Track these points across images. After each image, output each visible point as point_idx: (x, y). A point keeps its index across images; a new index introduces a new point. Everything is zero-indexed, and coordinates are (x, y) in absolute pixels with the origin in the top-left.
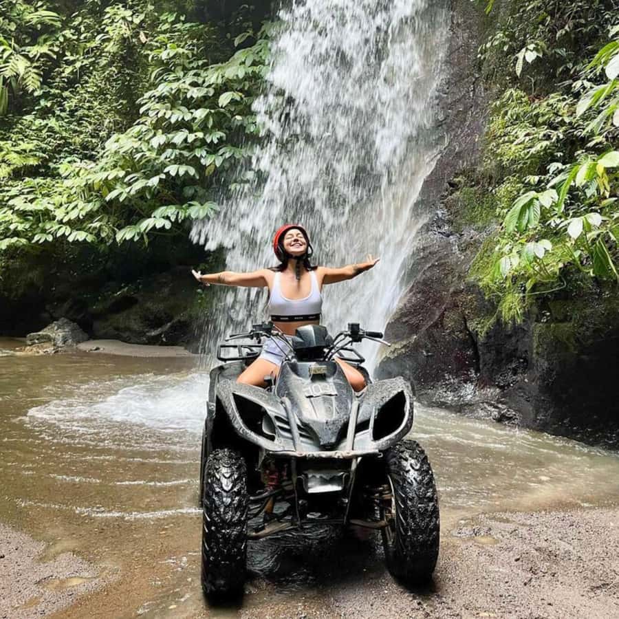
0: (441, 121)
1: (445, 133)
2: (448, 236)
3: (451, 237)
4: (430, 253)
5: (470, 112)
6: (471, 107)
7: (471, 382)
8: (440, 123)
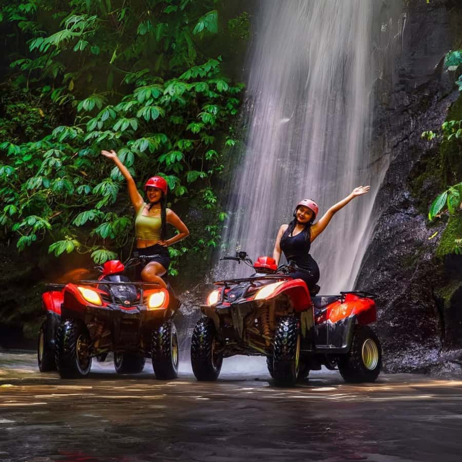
0: (407, 106)
1: (411, 118)
2: (415, 216)
3: (418, 216)
4: (397, 233)
5: (436, 97)
6: (437, 92)
7: (436, 348)
8: (405, 108)
